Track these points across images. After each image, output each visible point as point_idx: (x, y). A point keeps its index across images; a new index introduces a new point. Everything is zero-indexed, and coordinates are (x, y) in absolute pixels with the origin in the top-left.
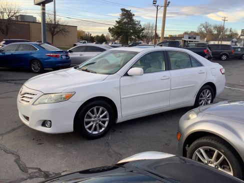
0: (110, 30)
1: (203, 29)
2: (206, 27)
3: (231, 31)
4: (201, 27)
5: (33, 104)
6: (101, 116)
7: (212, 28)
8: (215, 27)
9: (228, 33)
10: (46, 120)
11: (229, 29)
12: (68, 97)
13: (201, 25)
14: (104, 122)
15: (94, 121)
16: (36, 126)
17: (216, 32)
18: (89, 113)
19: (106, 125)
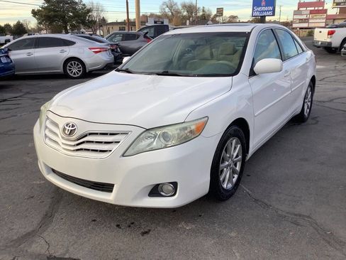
0: (34, 13)
1: (167, 10)
2: (170, 7)
3: (204, 11)
4: (165, 7)
5: (123, 156)
6: (235, 155)
7: (180, 7)
8: (184, 6)
9: (200, 14)
10: (158, 185)
11: (202, 8)
12: (200, 129)
13: (163, 4)
14: (236, 164)
17: (185, 13)
18: (224, 153)
19: (238, 168)
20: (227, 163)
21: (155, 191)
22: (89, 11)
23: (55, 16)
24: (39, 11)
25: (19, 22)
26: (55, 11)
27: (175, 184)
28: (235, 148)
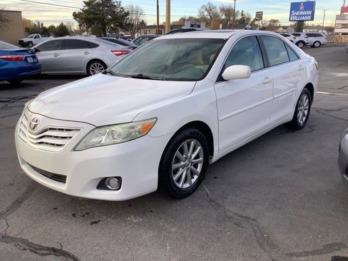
0: (75, 15)
1: (206, 13)
2: (209, 10)
3: (242, 15)
4: (204, 10)
5: (74, 150)
6: (193, 156)
7: (219, 11)
8: (223, 10)
9: (239, 17)
10: (106, 178)
11: (241, 12)
12: (146, 130)
13: (202, 8)
14: (196, 166)
15: (183, 167)
16: (84, 190)
17: (223, 17)
18: (177, 153)
19: (199, 169)
20: (183, 163)
21: (103, 184)
22: (127, 14)
23: (94, 19)
24: (80, 13)
25: (62, 24)
26: (94, 14)
27: (119, 179)
28: (194, 149)
